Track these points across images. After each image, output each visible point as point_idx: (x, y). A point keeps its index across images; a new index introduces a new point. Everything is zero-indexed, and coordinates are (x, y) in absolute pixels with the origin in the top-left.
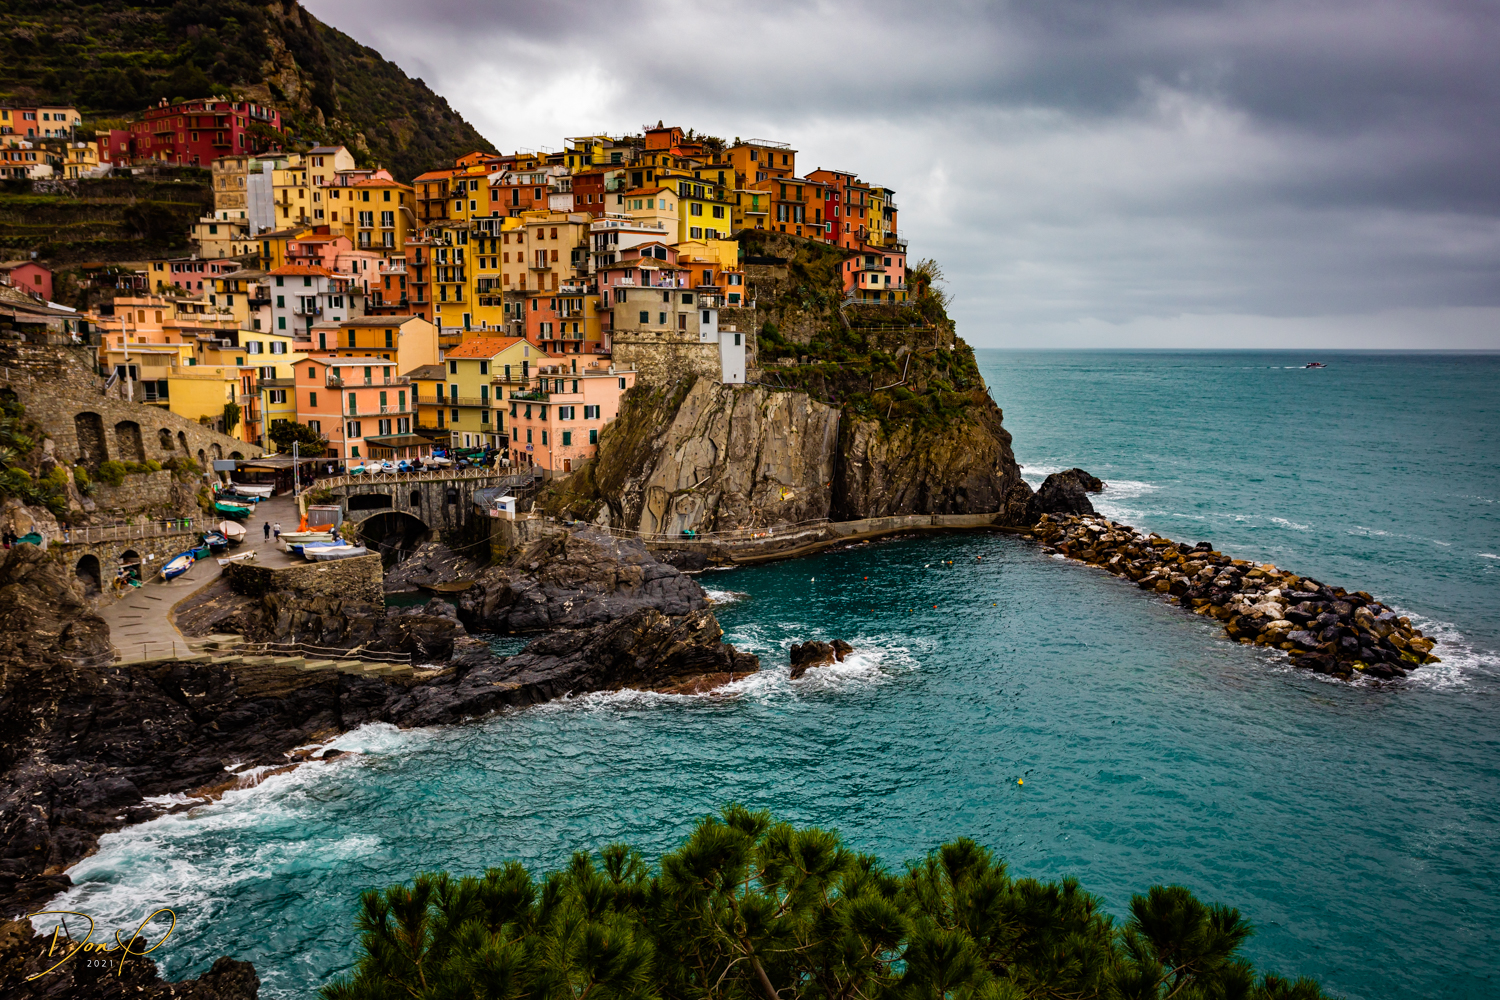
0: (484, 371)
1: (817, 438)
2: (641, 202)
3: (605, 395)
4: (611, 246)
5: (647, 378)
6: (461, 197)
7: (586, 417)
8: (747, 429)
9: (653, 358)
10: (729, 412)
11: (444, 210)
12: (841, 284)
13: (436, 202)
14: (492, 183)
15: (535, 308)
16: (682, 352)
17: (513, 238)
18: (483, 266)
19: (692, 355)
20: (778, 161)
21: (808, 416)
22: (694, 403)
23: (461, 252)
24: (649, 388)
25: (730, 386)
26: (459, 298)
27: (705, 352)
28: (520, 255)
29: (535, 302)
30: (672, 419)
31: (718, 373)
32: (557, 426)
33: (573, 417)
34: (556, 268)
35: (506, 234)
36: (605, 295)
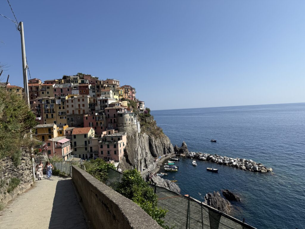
0: (85, 137)
2: (105, 93)
4: (105, 103)
6: (44, 91)
7: (123, 145)
11: (38, 94)
14: (53, 87)
15: (87, 119)
17: (70, 102)
18: (60, 108)
19: (134, 127)
23: (53, 105)
24: (129, 136)
26: (52, 117)
28: (72, 106)
31: (138, 131)
34: (84, 108)
35: (68, 100)
36: (109, 115)
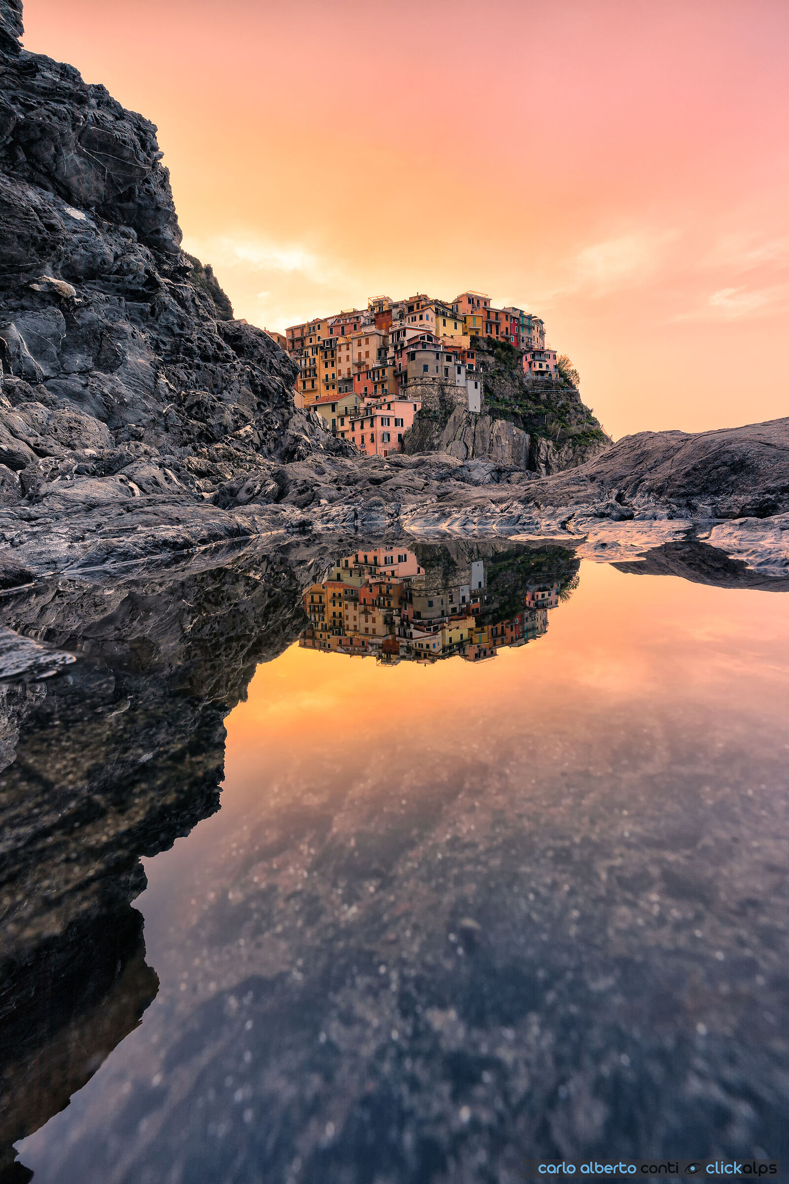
0: (333, 410)
1: (520, 449)
2: (415, 317)
3: (406, 412)
4: (402, 338)
5: (428, 405)
6: (312, 335)
7: (396, 425)
8: (483, 439)
9: (431, 393)
10: (473, 427)
11: (303, 345)
12: (523, 369)
13: (298, 340)
14: (330, 324)
15: (359, 380)
16: (447, 390)
17: (344, 348)
18: (326, 366)
19: (452, 393)
20: (482, 304)
21: (514, 436)
22: (455, 420)
23: (314, 359)
24: (430, 410)
25: (473, 413)
26: (313, 387)
27: (459, 392)
28: (348, 357)
29: (359, 376)
30: (443, 428)
31: (466, 404)
32: (379, 428)
33: (389, 425)
34: (369, 361)
35: (340, 346)
36: (400, 364)
